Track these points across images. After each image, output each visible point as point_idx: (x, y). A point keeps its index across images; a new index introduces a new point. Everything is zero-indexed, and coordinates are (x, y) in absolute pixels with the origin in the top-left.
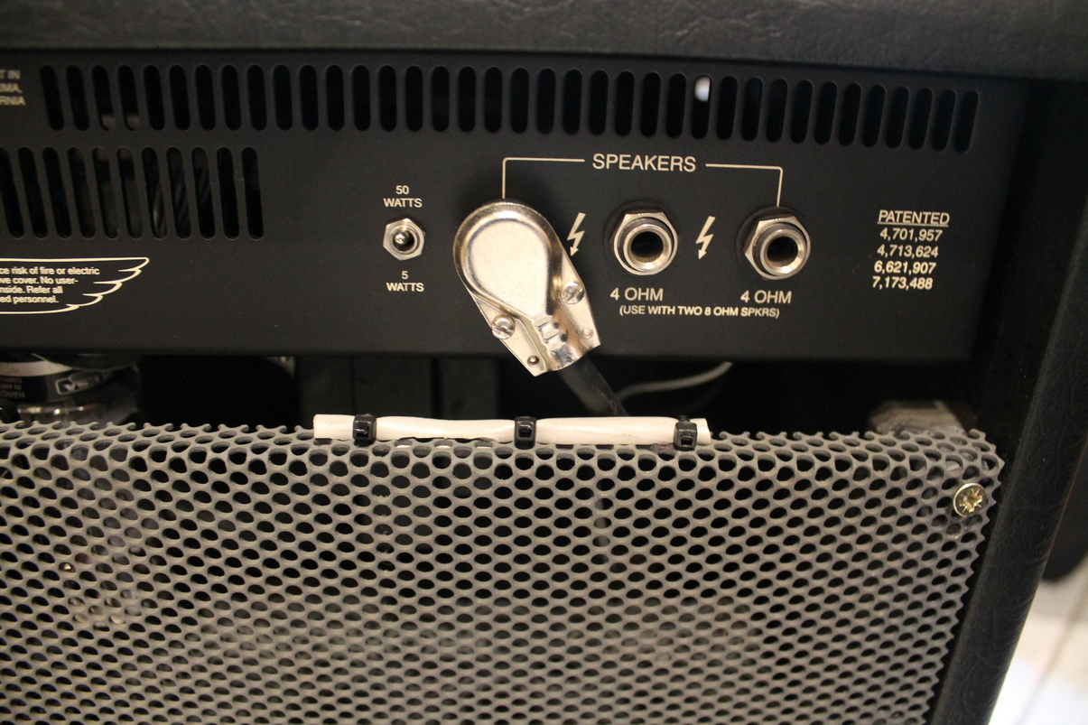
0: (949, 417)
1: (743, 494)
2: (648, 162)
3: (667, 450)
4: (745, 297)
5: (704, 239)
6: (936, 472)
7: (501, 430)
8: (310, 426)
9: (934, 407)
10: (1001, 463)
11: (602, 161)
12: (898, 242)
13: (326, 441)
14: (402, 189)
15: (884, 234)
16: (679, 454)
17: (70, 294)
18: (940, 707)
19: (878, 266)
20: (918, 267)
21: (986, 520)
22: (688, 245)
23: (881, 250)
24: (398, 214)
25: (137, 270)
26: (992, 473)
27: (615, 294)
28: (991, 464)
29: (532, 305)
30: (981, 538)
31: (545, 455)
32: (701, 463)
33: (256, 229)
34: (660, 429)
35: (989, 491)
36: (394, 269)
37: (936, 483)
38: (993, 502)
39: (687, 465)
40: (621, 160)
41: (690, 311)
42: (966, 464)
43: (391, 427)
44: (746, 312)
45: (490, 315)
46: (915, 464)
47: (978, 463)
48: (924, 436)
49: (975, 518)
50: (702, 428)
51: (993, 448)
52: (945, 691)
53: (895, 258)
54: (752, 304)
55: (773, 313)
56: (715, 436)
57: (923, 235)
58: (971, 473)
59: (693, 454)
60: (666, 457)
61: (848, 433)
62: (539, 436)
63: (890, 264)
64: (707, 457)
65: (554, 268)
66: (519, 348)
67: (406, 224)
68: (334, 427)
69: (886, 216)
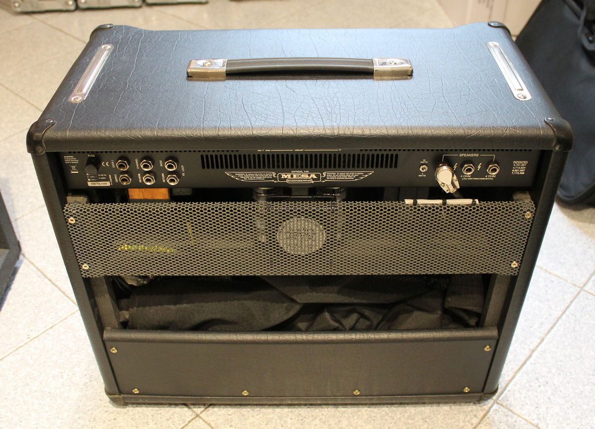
0: (529, 196)
1: (484, 214)
2: (470, 155)
3: (471, 206)
4: (486, 176)
5: (479, 167)
6: (521, 210)
7: (440, 202)
8: (404, 201)
9: (526, 193)
10: (535, 208)
11: (461, 155)
12: (517, 166)
13: (408, 205)
14: (424, 160)
15: (514, 165)
16: (473, 207)
17: (357, 177)
18: (525, 256)
19: (513, 170)
20: (521, 170)
21: (532, 219)
22: (476, 168)
23: (514, 168)
24: (423, 164)
25: (371, 173)
26: (533, 210)
27: (461, 176)
28: (533, 208)
29: (449, 183)
30: (531, 222)
31: (448, 207)
32: (477, 208)
33: (396, 166)
34: (469, 201)
35: (532, 214)
36: (421, 173)
37: (521, 212)
38: (533, 215)
39: (474, 208)
40: (465, 155)
41: (475, 179)
42: (528, 209)
43: (420, 202)
44: (486, 179)
45: (440, 183)
46: (518, 209)
47: (530, 209)
48: (521, 202)
49: (530, 218)
50: (477, 201)
51: (534, 205)
52: (526, 252)
53: (517, 169)
54: (488, 177)
55: (492, 179)
56: (479, 202)
57: (522, 165)
58: (528, 210)
59: (475, 207)
60: (470, 207)
61: (505, 201)
62: (447, 203)
63: (515, 170)
64: (478, 207)
65: (453, 176)
66: (445, 189)
67: (424, 166)
68: (409, 202)
69: (515, 162)
